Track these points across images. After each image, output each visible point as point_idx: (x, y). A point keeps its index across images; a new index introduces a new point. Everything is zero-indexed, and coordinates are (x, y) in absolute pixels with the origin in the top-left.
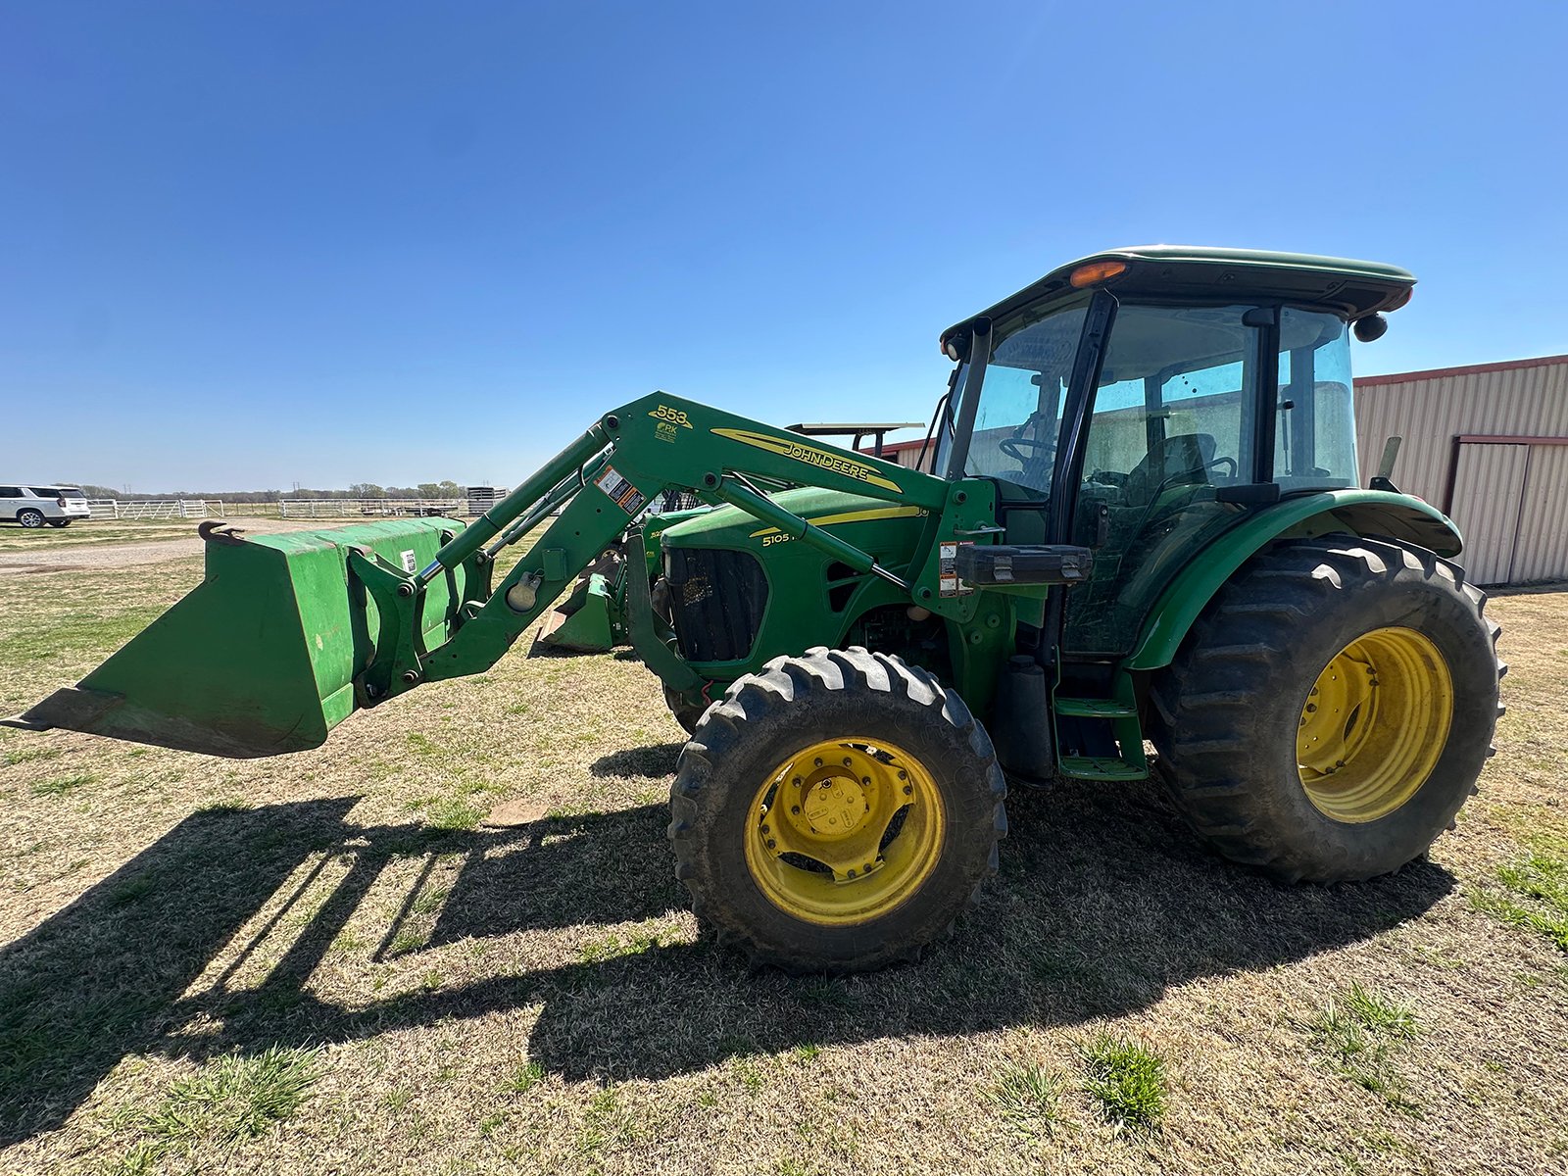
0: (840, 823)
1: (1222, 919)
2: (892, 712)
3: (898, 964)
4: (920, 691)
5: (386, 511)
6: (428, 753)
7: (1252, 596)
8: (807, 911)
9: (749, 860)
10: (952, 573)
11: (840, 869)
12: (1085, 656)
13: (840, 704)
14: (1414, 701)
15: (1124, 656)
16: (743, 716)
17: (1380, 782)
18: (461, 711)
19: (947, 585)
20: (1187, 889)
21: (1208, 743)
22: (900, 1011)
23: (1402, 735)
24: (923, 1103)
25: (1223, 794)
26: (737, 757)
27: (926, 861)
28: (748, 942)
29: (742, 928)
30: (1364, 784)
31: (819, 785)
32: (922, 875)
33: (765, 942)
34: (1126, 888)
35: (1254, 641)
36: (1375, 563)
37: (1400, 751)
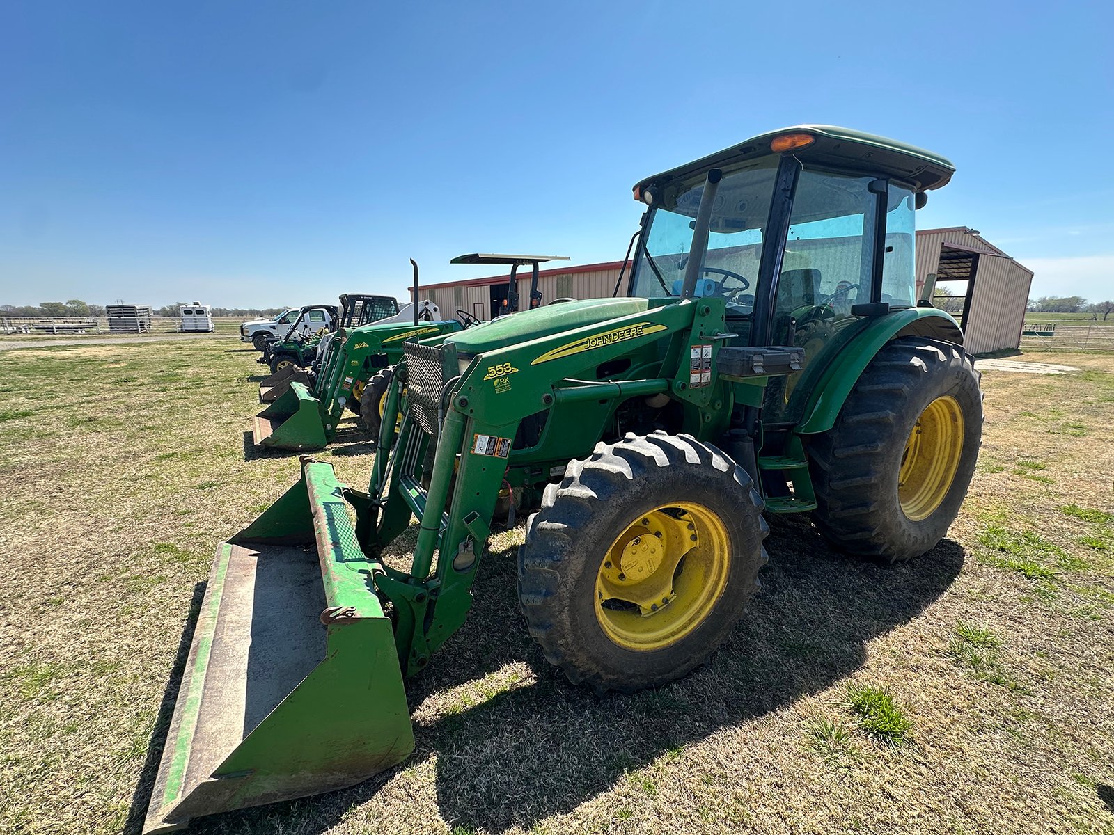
0: (646, 569)
1: (865, 593)
2: (703, 480)
3: (698, 668)
4: (719, 463)
5: (10, 329)
6: (186, 560)
7: (875, 379)
8: (636, 643)
9: (596, 612)
10: (698, 369)
11: (645, 605)
12: (772, 427)
13: (668, 478)
14: (941, 441)
15: (796, 424)
16: (594, 494)
17: (924, 494)
18: (201, 516)
19: (694, 378)
20: (837, 577)
21: (855, 479)
22: (718, 703)
23: (934, 463)
24: (772, 767)
25: (862, 512)
26: (592, 529)
27: (716, 589)
28: (598, 676)
29: (593, 666)
30: (917, 496)
31: (632, 542)
32: (714, 599)
33: (611, 674)
34: (804, 583)
35: (882, 409)
36: (942, 356)
37: (933, 472)
